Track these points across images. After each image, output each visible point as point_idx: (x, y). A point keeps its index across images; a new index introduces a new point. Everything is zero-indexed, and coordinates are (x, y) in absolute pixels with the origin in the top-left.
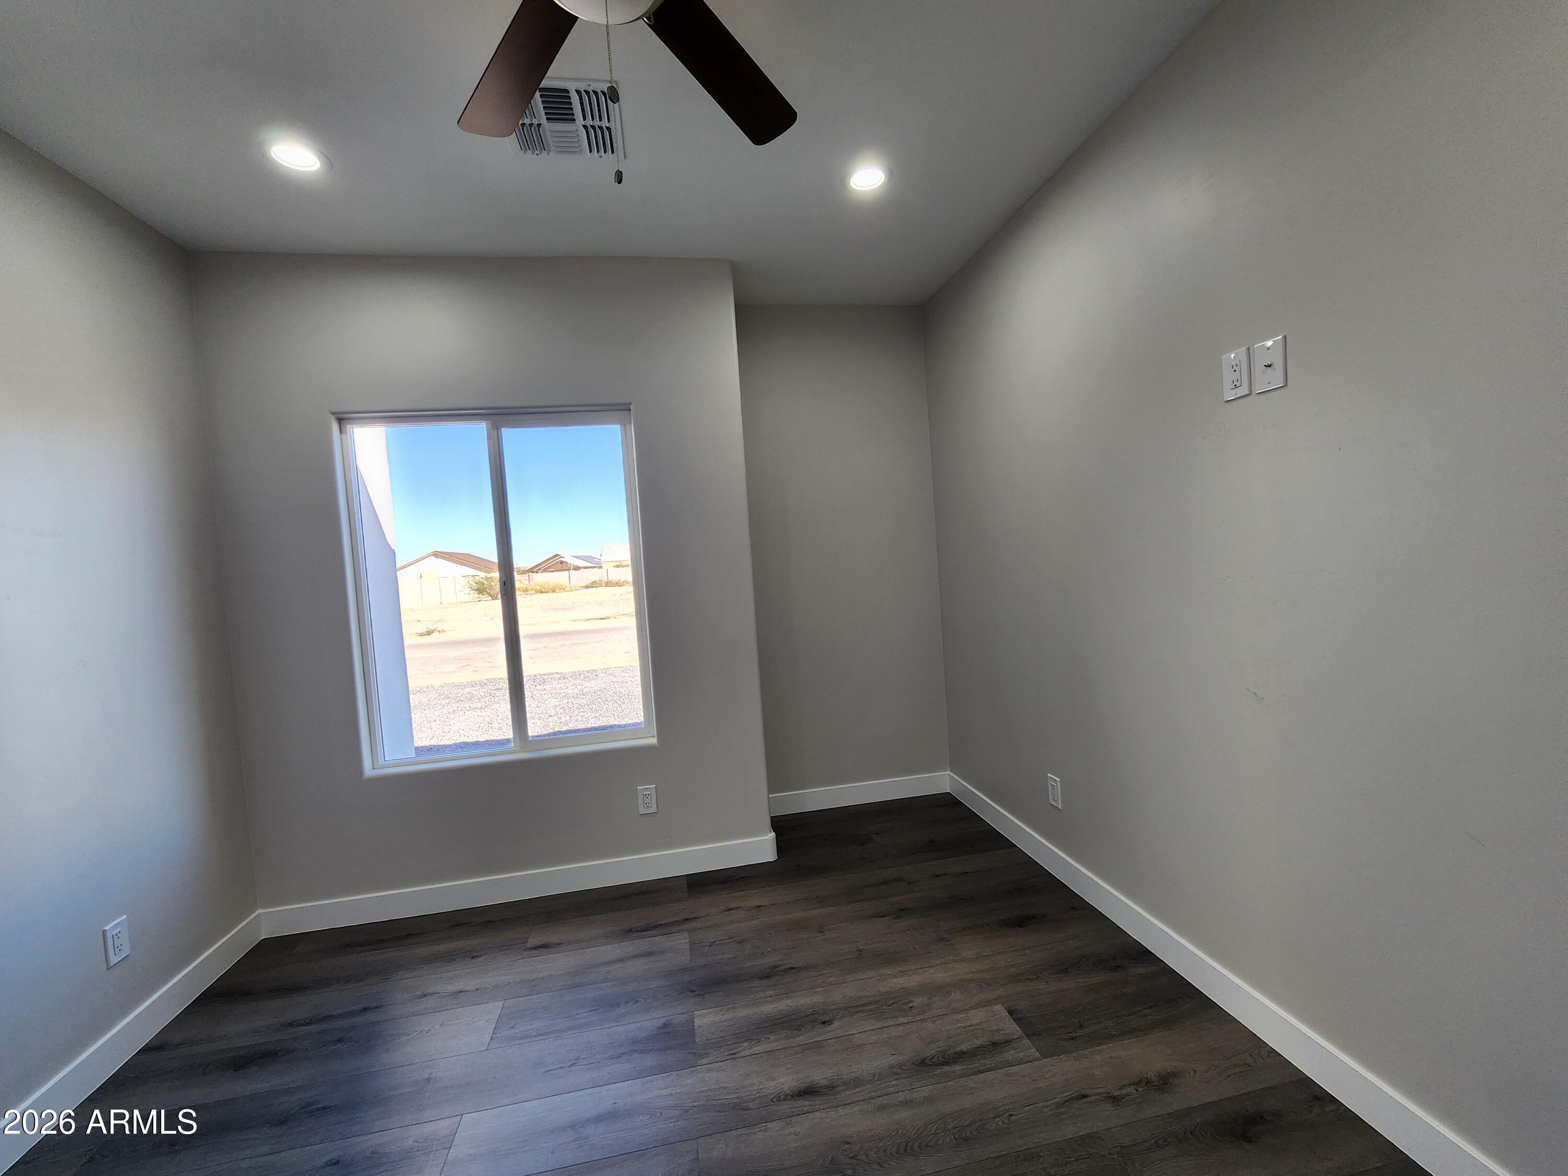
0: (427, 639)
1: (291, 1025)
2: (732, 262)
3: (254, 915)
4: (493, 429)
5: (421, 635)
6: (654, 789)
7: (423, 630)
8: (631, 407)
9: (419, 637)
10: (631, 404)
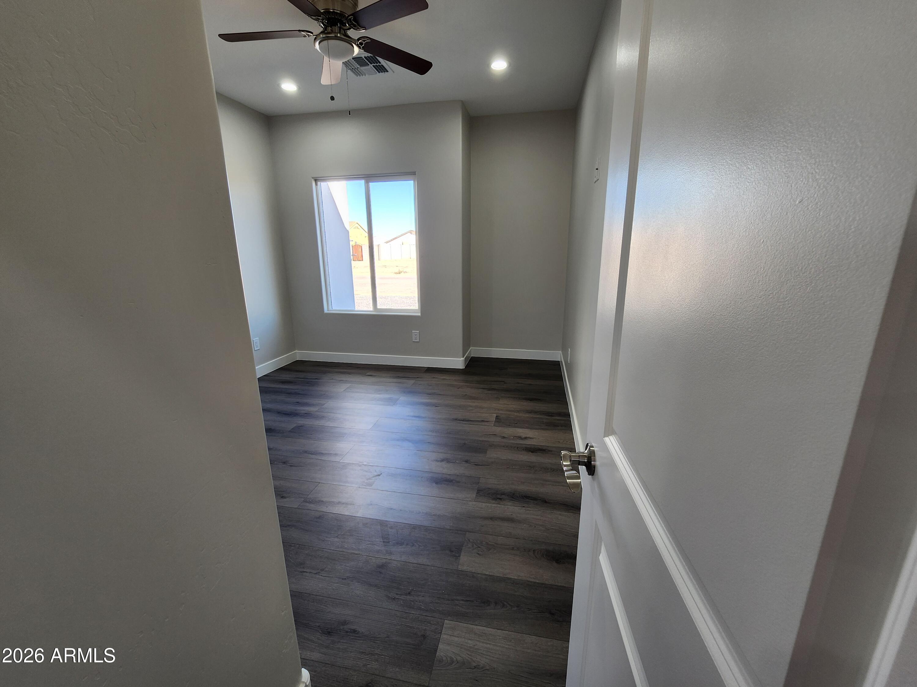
0: (398, 276)
1: (297, 378)
2: (462, 101)
3: (295, 352)
4: (366, 183)
5: (396, 273)
6: (418, 333)
7: (397, 271)
8: (416, 173)
9: (395, 274)
10: (415, 172)
